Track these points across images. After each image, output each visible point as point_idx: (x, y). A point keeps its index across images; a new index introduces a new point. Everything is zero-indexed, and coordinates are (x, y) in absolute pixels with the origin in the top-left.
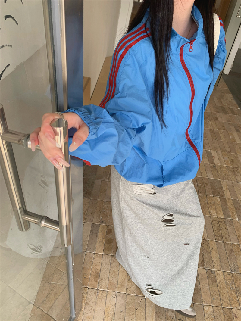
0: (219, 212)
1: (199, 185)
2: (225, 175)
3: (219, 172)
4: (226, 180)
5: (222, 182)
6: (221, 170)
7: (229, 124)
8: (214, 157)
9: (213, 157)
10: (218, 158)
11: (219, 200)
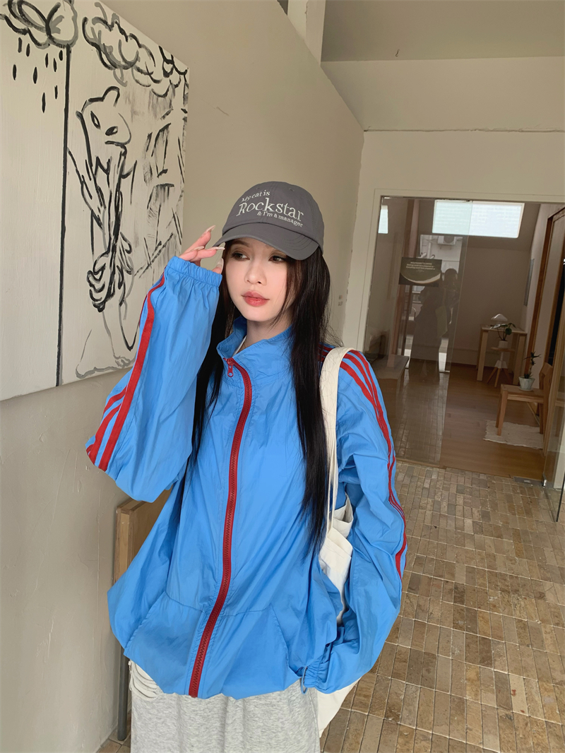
3: (521, 736)
8: (514, 691)
9: (512, 692)
10: (525, 696)
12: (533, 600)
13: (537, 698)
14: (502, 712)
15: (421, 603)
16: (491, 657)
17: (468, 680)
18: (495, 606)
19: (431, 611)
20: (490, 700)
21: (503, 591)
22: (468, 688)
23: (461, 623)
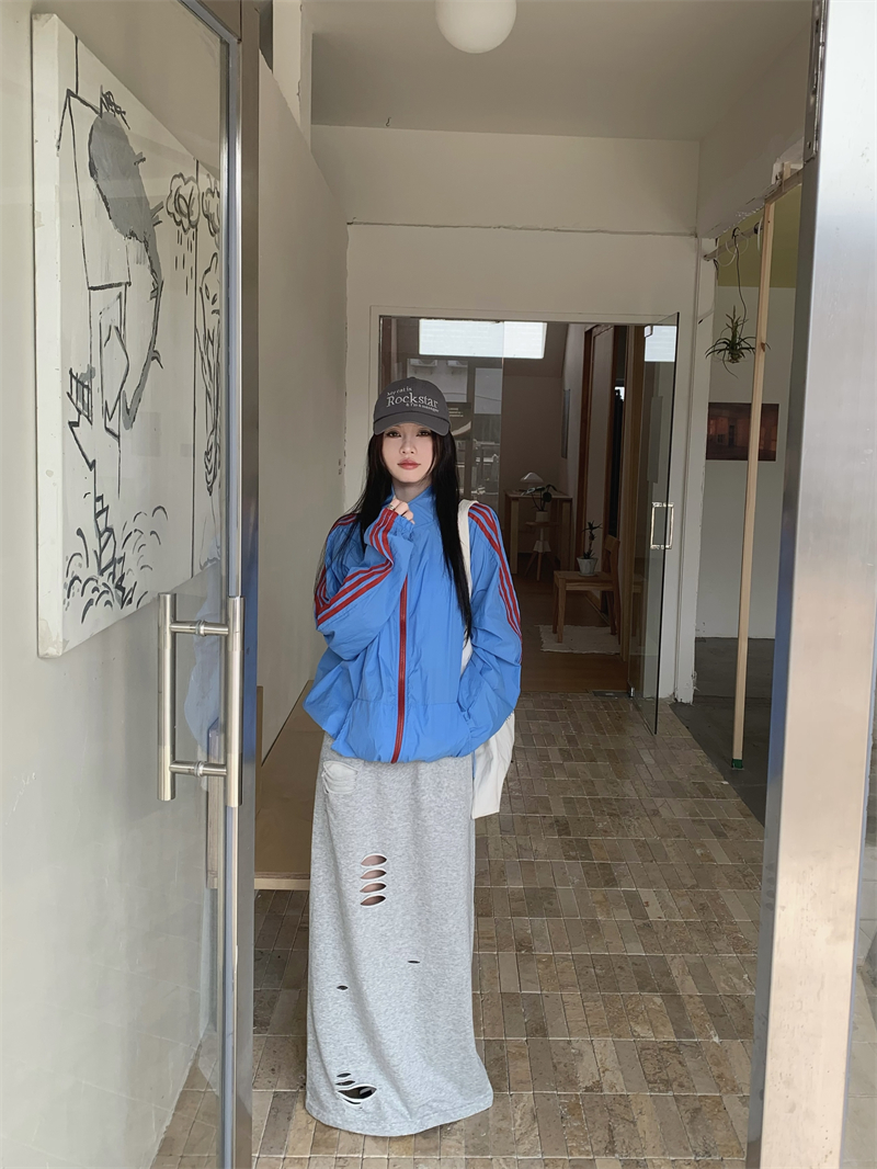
0: (661, 1029)
1: (598, 972)
2: (682, 941)
4: (681, 952)
5: (669, 960)
6: (668, 931)
7: (694, 821)
11: (659, 1001)
12: (647, 819)
13: (672, 904)
14: (639, 922)
15: (520, 842)
16: (614, 879)
17: (597, 902)
18: (606, 832)
19: (534, 848)
20: (624, 915)
21: (611, 815)
22: (598, 909)
23: (572, 853)
